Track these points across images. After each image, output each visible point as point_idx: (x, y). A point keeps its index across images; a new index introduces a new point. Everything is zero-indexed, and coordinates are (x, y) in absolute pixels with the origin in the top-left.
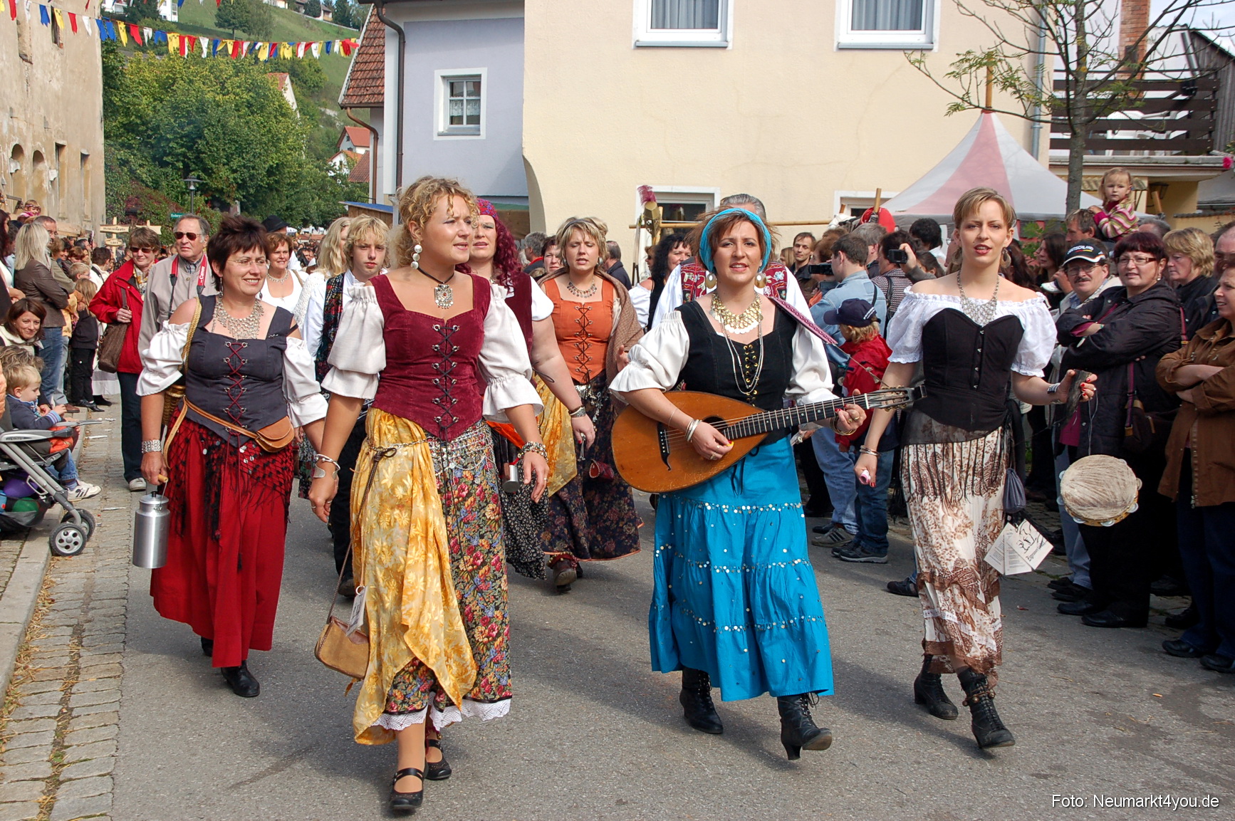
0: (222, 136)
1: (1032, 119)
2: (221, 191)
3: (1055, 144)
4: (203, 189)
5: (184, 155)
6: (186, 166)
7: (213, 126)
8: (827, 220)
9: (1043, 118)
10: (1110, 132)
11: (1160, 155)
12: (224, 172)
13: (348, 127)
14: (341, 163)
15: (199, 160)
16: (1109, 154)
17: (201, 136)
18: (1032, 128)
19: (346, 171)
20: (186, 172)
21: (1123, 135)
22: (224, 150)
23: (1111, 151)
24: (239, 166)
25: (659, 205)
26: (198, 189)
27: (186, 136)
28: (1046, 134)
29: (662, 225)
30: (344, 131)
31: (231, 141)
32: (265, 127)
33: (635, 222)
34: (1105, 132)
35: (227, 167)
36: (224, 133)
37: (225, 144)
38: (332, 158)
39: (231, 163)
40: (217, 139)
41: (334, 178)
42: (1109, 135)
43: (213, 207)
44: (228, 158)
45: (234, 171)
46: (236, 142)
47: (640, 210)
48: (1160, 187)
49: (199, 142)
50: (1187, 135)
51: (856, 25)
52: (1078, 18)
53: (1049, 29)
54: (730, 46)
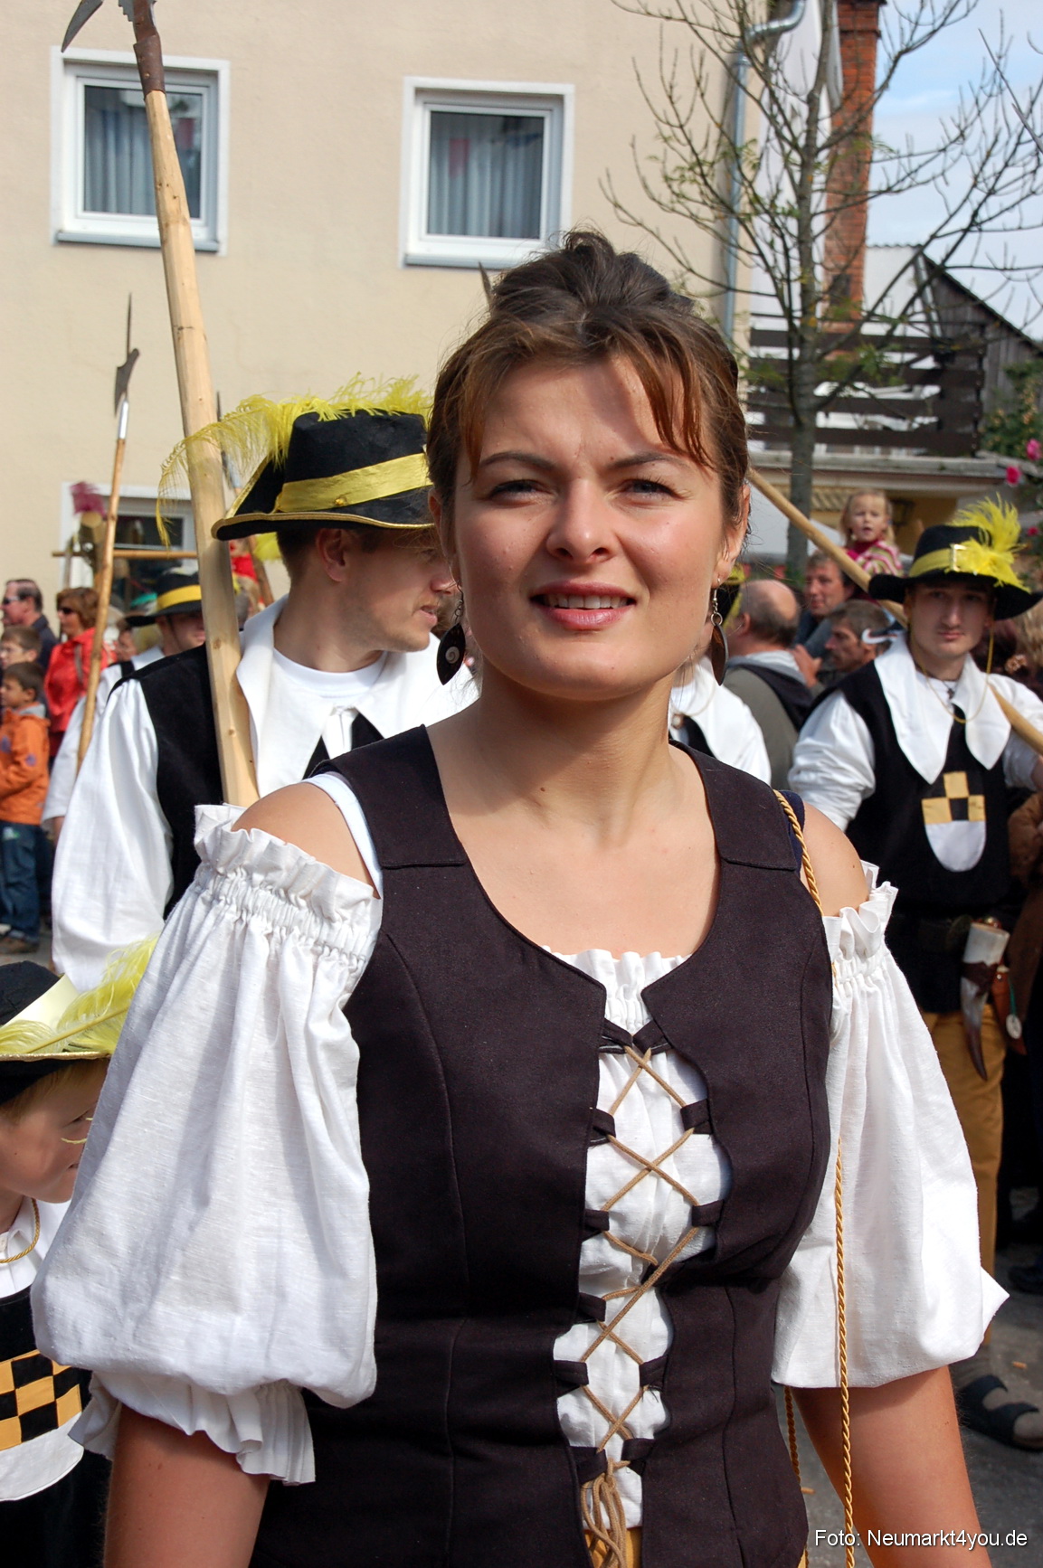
16: (821, 450)
21: (841, 421)
23: (823, 447)
47: (70, 525)
50: (939, 425)
51: (436, 225)
52: (803, 238)
53: (761, 255)
54: (223, 250)
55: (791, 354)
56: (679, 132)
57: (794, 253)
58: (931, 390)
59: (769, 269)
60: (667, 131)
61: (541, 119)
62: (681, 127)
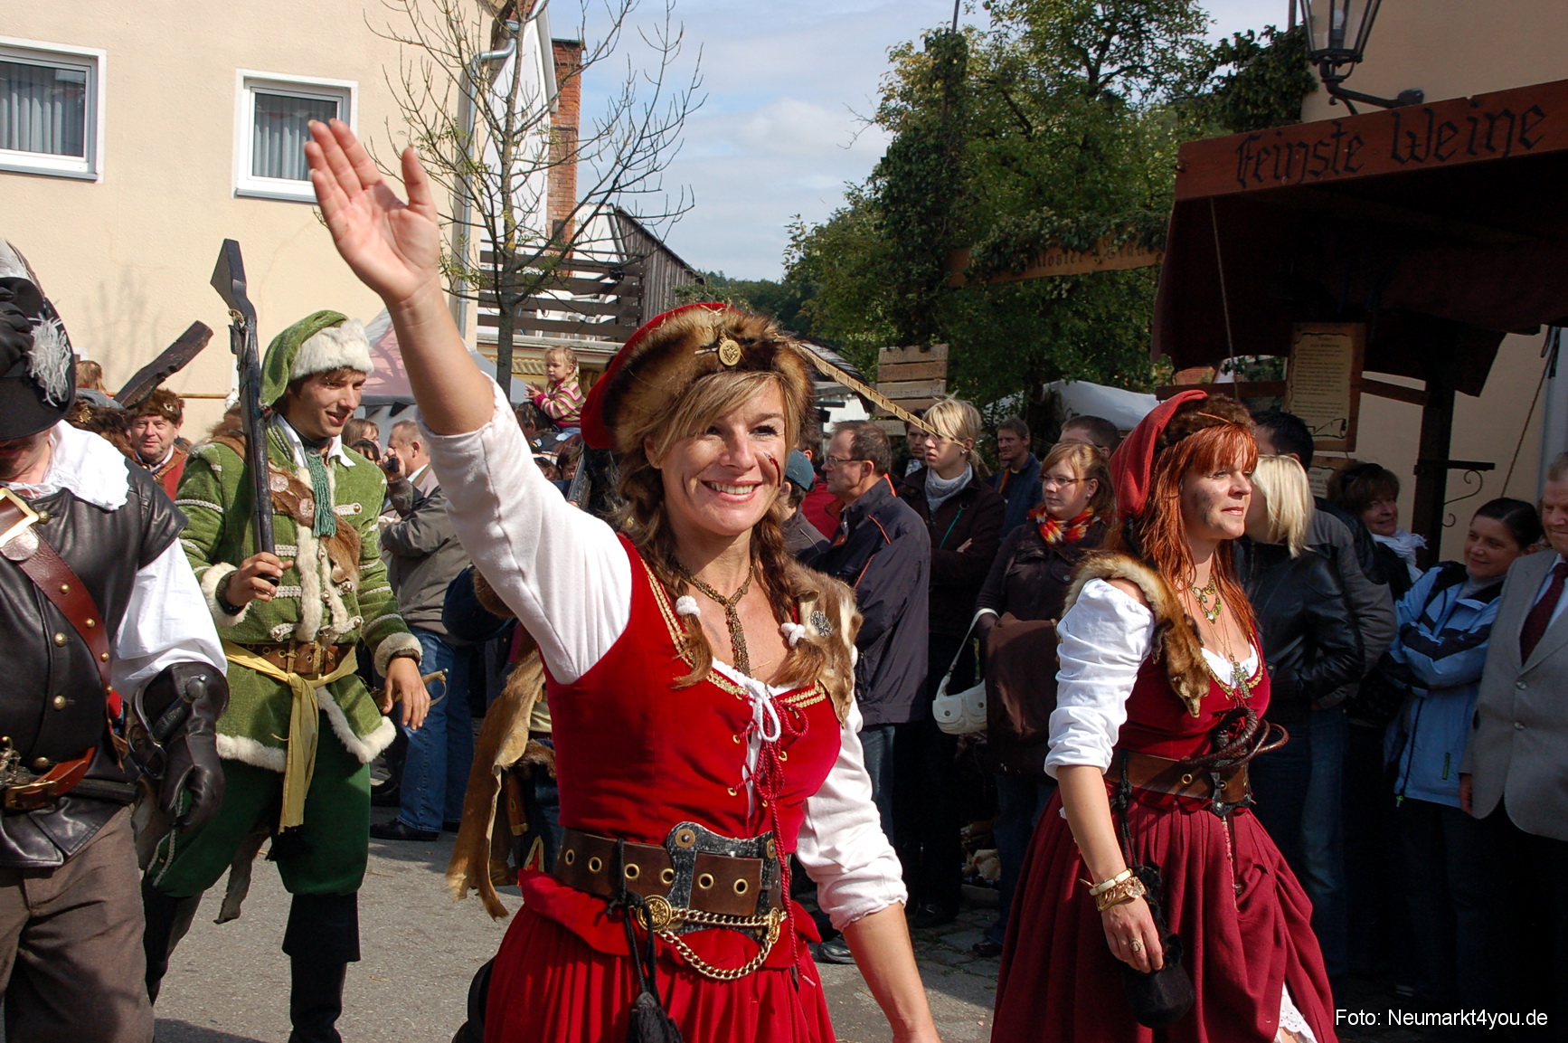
1: (457, 294)
3: (483, 320)
8: (224, 393)
9: (470, 294)
10: (539, 312)
11: (591, 341)
16: (539, 334)
18: (458, 302)
21: (554, 316)
23: (541, 332)
28: (473, 310)
34: (535, 311)
42: (539, 315)
48: (591, 374)
50: (617, 321)
51: (258, 170)
52: (505, 190)
53: (475, 199)
54: (100, 179)
55: (496, 267)
56: (415, 115)
57: (499, 197)
58: (611, 298)
59: (481, 209)
60: (408, 114)
61: (336, 103)
62: (417, 112)
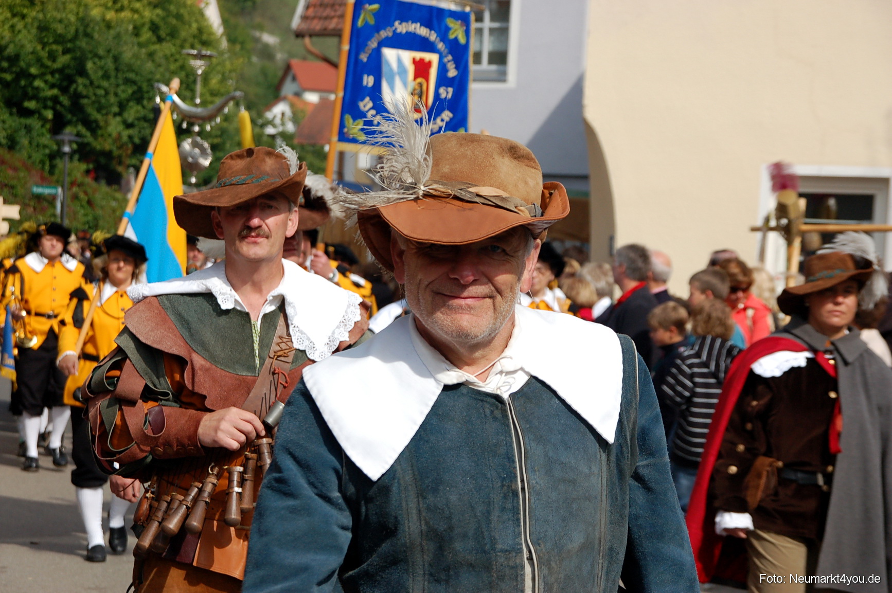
0: (113, 73)
2: (108, 155)
4: (84, 152)
5: (55, 99)
6: (57, 115)
7: (100, 58)
12: (114, 126)
13: (295, 62)
14: (283, 114)
15: (76, 107)
17: (82, 72)
19: (290, 127)
20: (58, 126)
22: (116, 94)
24: (138, 119)
25: (801, 195)
26: (74, 152)
27: (61, 71)
29: (805, 228)
30: (288, 68)
31: (128, 81)
32: (176, 60)
33: (759, 222)
35: (118, 119)
36: (117, 69)
37: (118, 86)
38: (269, 107)
39: (126, 115)
40: (106, 76)
41: (273, 137)
43: (96, 179)
44: (122, 106)
45: (129, 126)
46: (134, 82)
47: (768, 202)
49: (80, 80)
